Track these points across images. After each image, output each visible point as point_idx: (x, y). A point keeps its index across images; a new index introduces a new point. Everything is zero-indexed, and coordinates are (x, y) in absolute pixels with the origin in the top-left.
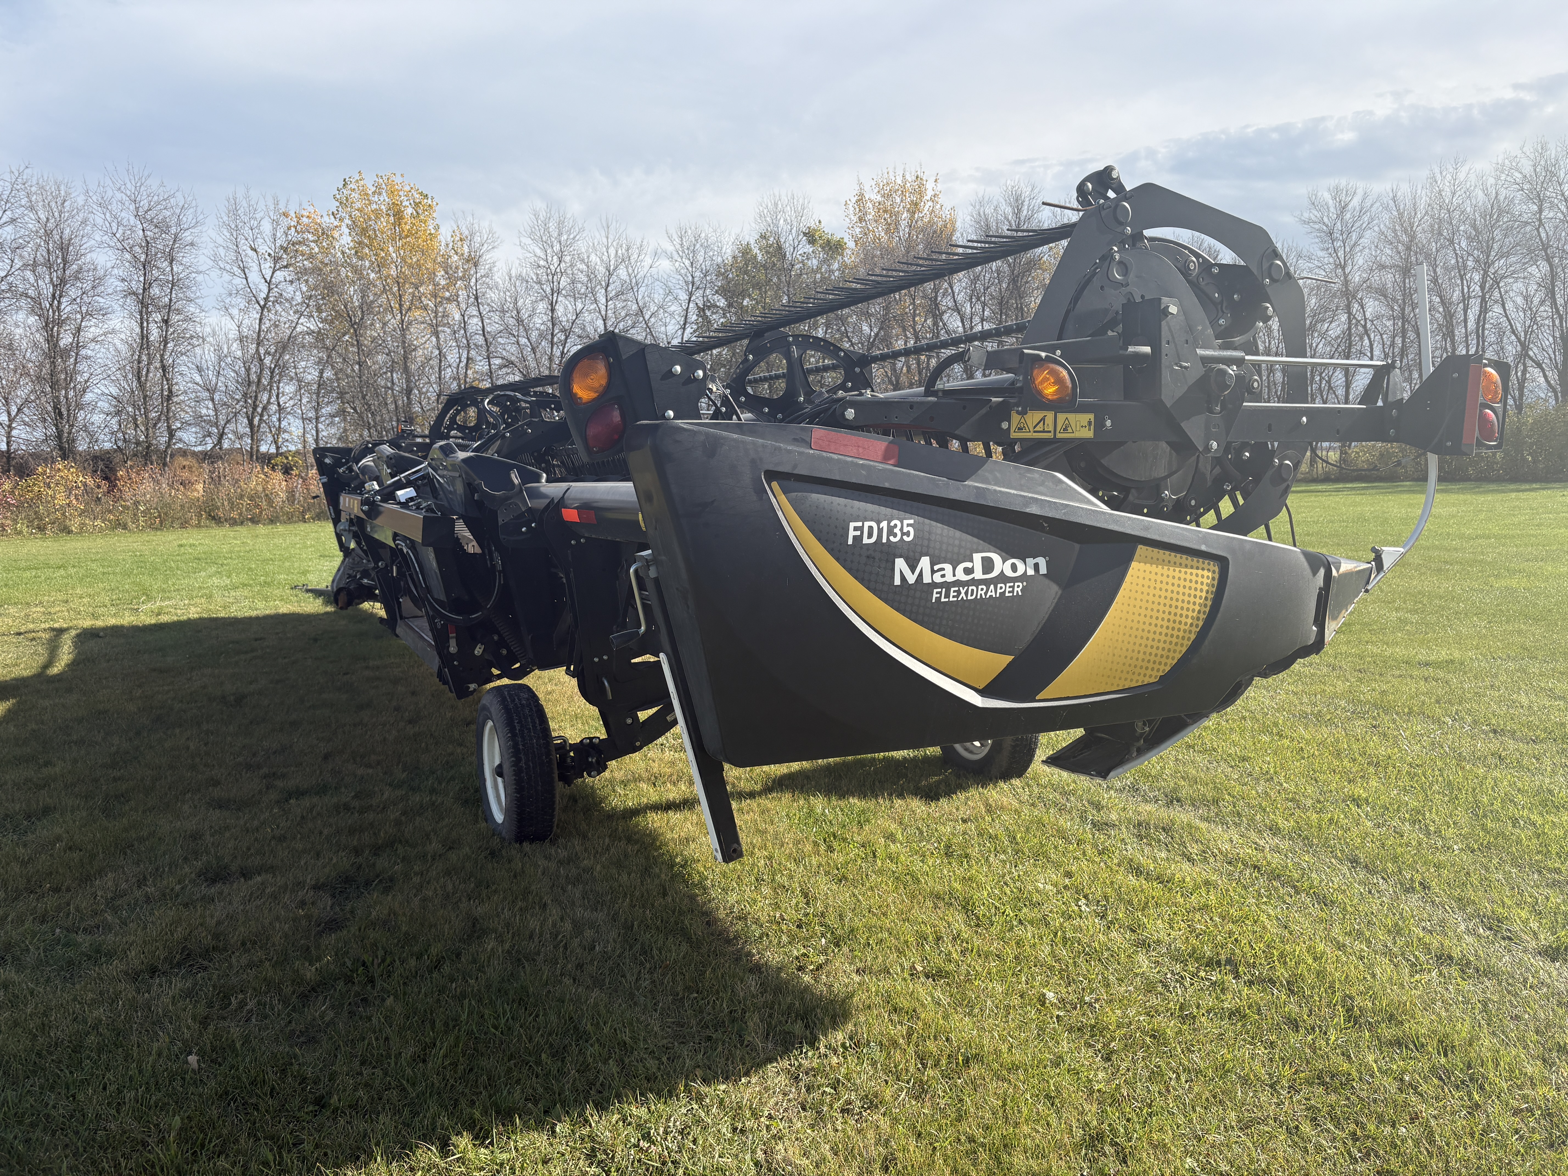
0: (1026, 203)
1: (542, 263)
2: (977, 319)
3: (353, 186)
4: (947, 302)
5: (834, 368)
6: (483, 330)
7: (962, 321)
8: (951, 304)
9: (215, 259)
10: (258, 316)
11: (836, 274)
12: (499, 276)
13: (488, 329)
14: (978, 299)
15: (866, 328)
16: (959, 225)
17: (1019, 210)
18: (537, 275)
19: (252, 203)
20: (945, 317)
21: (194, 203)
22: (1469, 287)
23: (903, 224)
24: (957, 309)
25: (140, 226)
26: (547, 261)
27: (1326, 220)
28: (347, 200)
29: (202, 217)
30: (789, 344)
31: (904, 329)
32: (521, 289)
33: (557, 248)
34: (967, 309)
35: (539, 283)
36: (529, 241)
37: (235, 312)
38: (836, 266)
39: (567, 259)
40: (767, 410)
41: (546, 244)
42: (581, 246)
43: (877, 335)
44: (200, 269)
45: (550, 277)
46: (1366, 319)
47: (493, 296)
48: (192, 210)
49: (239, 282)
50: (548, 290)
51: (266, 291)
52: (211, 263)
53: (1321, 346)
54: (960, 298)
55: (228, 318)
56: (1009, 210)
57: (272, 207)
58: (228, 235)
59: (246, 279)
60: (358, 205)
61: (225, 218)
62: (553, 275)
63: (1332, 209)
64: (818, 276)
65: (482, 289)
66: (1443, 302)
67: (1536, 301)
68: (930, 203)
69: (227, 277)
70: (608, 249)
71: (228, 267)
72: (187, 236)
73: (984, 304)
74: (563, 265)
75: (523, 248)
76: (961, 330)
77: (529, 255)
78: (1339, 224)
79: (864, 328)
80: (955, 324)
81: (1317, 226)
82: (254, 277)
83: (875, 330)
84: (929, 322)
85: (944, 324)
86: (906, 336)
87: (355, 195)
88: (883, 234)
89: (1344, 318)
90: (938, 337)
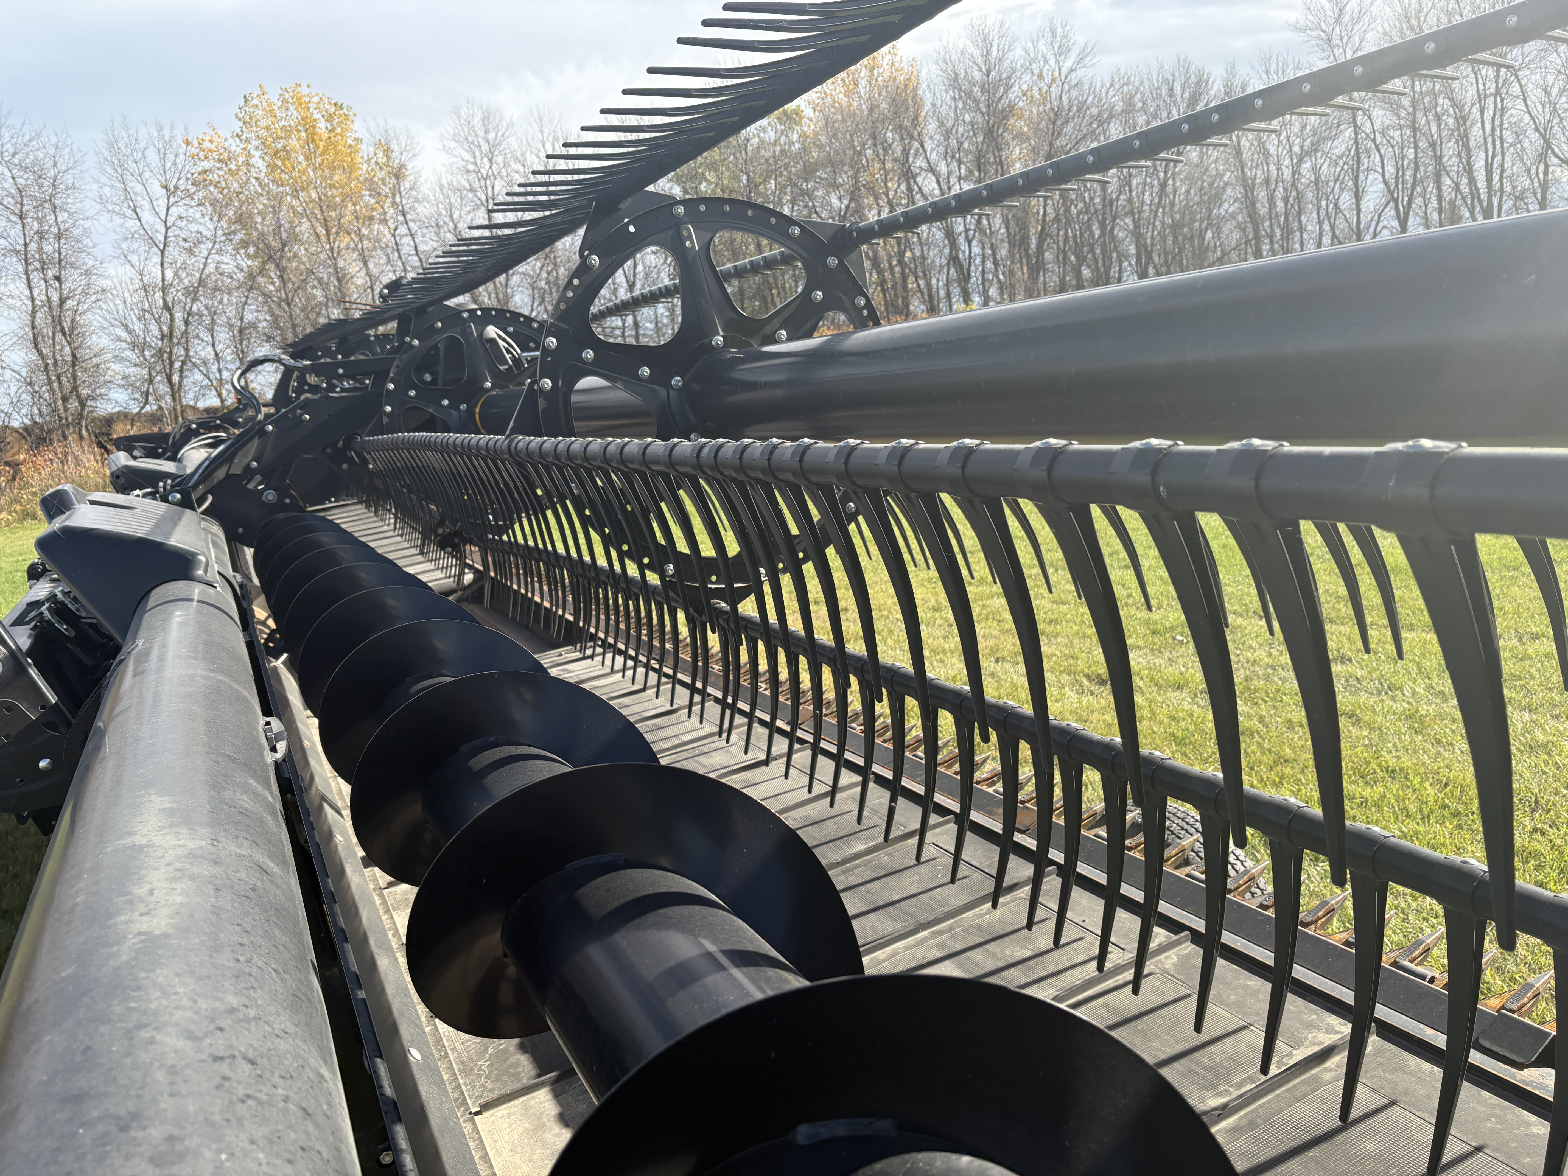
0: (995, 43)
1: (471, 167)
2: (953, 180)
3: (256, 102)
4: (920, 163)
5: (786, 260)
6: (416, 249)
7: (938, 182)
8: (924, 165)
9: (102, 200)
10: (159, 261)
11: (797, 146)
12: (426, 188)
13: (421, 247)
14: (953, 157)
15: (835, 202)
16: (923, 74)
17: (988, 53)
18: (468, 181)
19: (132, 132)
20: (919, 179)
21: (69, 142)
22: (1484, 85)
23: (863, 83)
24: (932, 170)
25: (9, 174)
26: (475, 164)
27: (1323, 26)
28: (251, 118)
29: (79, 155)
30: (677, 223)
31: (877, 198)
32: (455, 199)
33: (485, 147)
34: (943, 169)
35: (472, 190)
36: (453, 144)
37: (134, 258)
38: (795, 137)
39: (499, 159)
40: (646, 371)
41: (471, 145)
42: (513, 142)
43: (847, 207)
44: (87, 214)
45: (483, 183)
46: (1374, 132)
47: (424, 210)
48: (67, 150)
49: (133, 224)
50: (483, 198)
51: (163, 230)
52: (98, 207)
53: (1325, 166)
54: (933, 157)
55: (128, 266)
56: (977, 53)
57: (155, 134)
58: (112, 172)
59: (139, 220)
60: (264, 123)
61: (107, 153)
62: (485, 180)
63: (1329, 13)
64: (778, 148)
65: (407, 204)
66: (1454, 105)
67: (1555, 92)
68: (889, 57)
69: (118, 220)
70: (543, 144)
71: (117, 209)
72: (69, 179)
73: (960, 162)
74: (494, 167)
75: (447, 152)
76: (937, 192)
77: (455, 160)
78: (1337, 29)
79: (833, 201)
80: (929, 185)
81: (1314, 34)
82: (147, 216)
83: (846, 202)
84: (903, 187)
85: (920, 188)
86: (878, 205)
87: (259, 113)
88: (841, 96)
89: (1349, 132)
90: (914, 203)
